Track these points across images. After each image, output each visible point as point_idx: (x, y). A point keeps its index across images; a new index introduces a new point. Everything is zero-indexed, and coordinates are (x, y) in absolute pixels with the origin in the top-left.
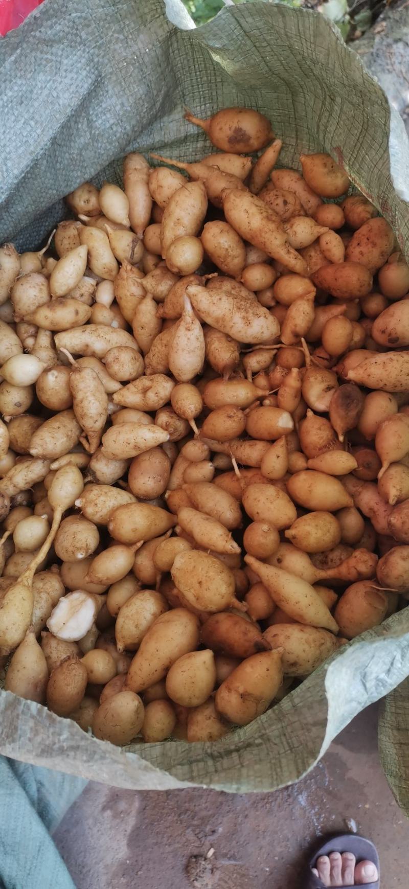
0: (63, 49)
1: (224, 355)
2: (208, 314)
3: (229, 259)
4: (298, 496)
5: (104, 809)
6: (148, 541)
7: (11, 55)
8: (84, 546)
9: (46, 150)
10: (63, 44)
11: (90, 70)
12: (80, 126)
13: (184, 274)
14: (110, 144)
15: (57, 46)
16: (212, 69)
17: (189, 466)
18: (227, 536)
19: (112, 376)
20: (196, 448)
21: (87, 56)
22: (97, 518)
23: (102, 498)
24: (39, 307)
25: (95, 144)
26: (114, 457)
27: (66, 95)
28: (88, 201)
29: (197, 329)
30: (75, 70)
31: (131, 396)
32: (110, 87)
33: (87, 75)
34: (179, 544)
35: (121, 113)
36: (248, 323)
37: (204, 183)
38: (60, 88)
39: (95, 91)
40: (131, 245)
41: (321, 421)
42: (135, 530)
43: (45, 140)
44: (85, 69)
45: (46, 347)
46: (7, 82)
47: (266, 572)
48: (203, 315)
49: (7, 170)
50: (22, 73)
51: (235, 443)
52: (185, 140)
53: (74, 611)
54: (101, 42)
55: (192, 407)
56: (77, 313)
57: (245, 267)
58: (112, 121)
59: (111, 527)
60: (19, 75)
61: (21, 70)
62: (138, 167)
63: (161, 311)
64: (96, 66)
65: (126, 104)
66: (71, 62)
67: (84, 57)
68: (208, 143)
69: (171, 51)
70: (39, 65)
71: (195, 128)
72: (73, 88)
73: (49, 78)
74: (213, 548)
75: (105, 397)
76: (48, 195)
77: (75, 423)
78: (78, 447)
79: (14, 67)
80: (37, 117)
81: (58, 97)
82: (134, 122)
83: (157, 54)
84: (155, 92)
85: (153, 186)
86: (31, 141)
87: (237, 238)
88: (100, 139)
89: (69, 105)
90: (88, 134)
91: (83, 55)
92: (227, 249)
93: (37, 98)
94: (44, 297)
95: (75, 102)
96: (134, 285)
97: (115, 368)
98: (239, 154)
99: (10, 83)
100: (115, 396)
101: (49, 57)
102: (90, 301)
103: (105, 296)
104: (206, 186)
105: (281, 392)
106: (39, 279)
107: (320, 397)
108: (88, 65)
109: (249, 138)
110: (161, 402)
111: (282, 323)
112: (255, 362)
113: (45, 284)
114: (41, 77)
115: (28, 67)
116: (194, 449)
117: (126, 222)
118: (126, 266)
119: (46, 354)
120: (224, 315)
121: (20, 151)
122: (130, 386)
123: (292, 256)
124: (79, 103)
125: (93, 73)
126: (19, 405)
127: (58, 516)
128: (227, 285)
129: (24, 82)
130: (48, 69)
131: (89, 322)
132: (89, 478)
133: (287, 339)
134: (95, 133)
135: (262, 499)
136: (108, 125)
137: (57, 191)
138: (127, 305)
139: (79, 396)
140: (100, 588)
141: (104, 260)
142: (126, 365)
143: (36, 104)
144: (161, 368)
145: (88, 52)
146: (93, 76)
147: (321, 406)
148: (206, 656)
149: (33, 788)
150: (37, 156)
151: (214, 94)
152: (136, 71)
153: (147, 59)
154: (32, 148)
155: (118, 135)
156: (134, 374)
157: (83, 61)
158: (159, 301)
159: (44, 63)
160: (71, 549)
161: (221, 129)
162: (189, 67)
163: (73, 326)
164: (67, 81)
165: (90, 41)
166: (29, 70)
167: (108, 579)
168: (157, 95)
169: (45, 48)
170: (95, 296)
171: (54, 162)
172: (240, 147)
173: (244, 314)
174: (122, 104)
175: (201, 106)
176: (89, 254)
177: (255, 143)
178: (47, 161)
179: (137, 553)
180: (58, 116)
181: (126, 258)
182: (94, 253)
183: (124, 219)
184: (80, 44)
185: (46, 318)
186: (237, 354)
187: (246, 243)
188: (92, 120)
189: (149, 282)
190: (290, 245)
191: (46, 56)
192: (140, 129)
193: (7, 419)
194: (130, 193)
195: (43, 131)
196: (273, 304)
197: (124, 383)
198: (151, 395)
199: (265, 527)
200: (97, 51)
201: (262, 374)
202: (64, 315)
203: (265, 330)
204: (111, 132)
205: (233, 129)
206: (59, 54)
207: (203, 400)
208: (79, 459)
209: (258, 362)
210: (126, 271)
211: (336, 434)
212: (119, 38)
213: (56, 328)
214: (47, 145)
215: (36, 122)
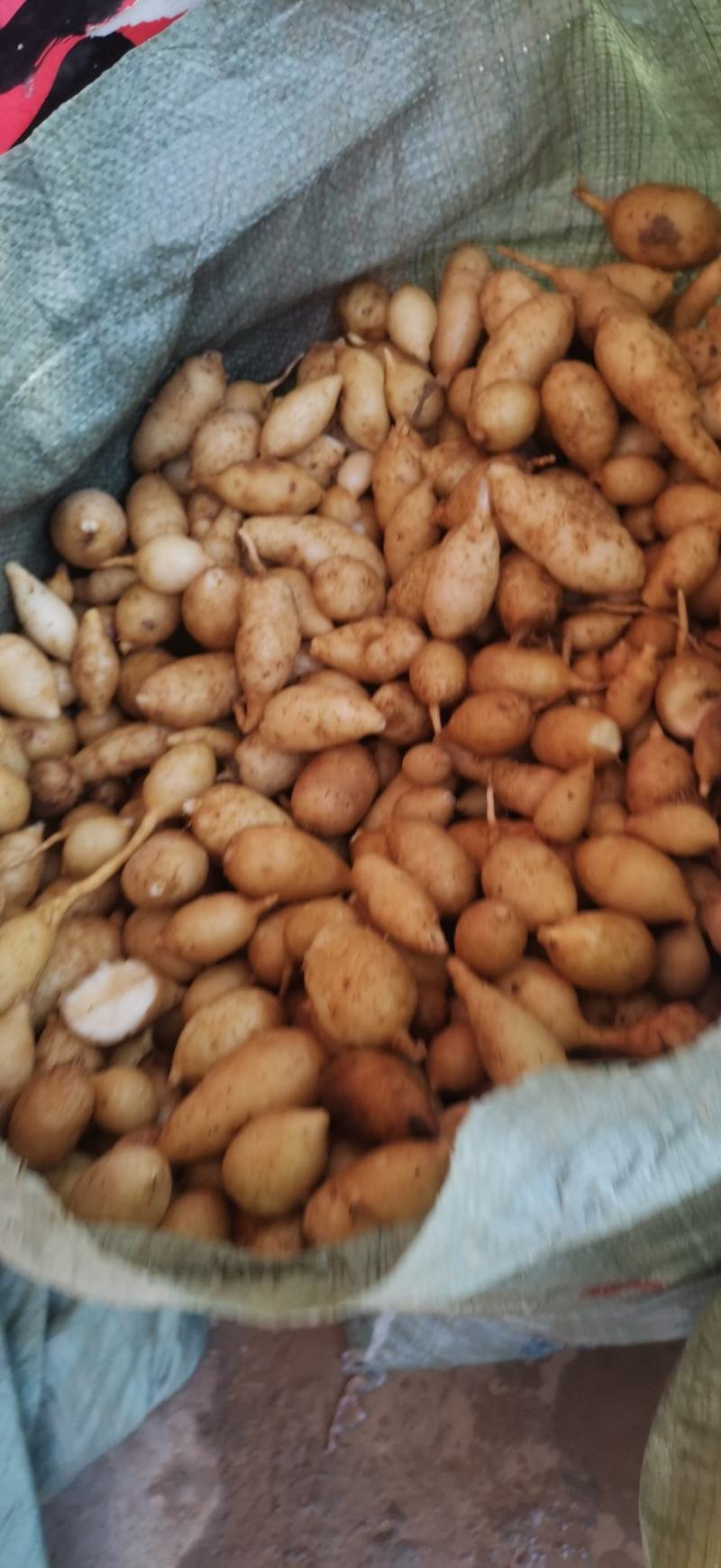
0: (377, 21)
1: (527, 599)
2: (515, 519)
3: (582, 434)
4: (589, 876)
5: (153, 1490)
6: (287, 902)
7: (283, 9)
8: (170, 875)
9: (306, 186)
10: (379, 10)
11: (417, 68)
12: (379, 163)
13: (494, 447)
14: (427, 209)
15: (368, 13)
16: (637, 105)
17: (408, 793)
18: (430, 917)
19: (320, 606)
20: (428, 756)
21: (417, 42)
22: (213, 840)
23: (232, 807)
24: (235, 464)
25: (400, 204)
26: (276, 745)
27: (365, 104)
28: (368, 312)
29: (488, 546)
30: (391, 62)
31: (342, 648)
32: (447, 108)
33: (409, 76)
34: (337, 912)
35: (457, 158)
36: (583, 546)
37: (574, 301)
38: (357, 88)
39: (420, 109)
40: (420, 392)
41: (671, 749)
42: (267, 870)
43: (309, 170)
44: (408, 65)
45: (225, 539)
46: (267, 57)
47: (477, 995)
48: (506, 521)
49: (229, 206)
50: (297, 46)
51: (503, 766)
52: (567, 234)
53: (116, 991)
54: (446, 21)
55: (443, 684)
56: (293, 487)
57: (610, 455)
58: (437, 169)
59: (228, 856)
60: (290, 48)
61: (296, 41)
62: (471, 265)
63: (440, 511)
64: (430, 64)
65: (469, 142)
66: (387, 47)
67: (412, 44)
68: (608, 248)
69: (568, 59)
70: (329, 41)
71: (589, 216)
72: (380, 94)
73: (342, 67)
74: (396, 933)
75: (295, 638)
76: (296, 275)
77: (232, 674)
78: (226, 721)
79: (284, 33)
80: (304, 128)
81: (350, 103)
82: (475, 178)
83: (540, 59)
84: (525, 131)
85: (487, 299)
86: (284, 167)
87: (604, 397)
88: (411, 198)
89: (367, 121)
90: (390, 182)
91: (411, 39)
92: (581, 414)
93: (314, 97)
94: (247, 451)
95: (378, 118)
96: (407, 461)
97: (328, 589)
98: (654, 265)
99: (271, 60)
100: (315, 643)
101: (351, 30)
102: (326, 479)
103: (354, 476)
104: (577, 304)
105: (615, 686)
106: (248, 422)
107: (687, 710)
108: (415, 59)
109: (678, 238)
110: (392, 668)
111: (649, 569)
112: (584, 630)
113: (255, 431)
114: (329, 63)
115: (308, 38)
116: (423, 760)
117: (422, 352)
118: (403, 426)
119: (221, 549)
120: (543, 525)
121: (260, 179)
122: (347, 630)
123: (700, 442)
124: (385, 121)
125: (422, 75)
126: (149, 625)
127: (149, 822)
128: (571, 483)
129: (297, 63)
130: (343, 50)
131: (315, 510)
132: (227, 774)
133: (654, 595)
134: (403, 184)
135: (516, 863)
136: (429, 174)
137: (313, 271)
138: (386, 496)
139: (249, 622)
140: (179, 969)
141: (366, 409)
142: (348, 592)
143: (309, 107)
144: (411, 610)
145: (421, 37)
146: (421, 81)
147: (685, 725)
148: (313, 1123)
149: (34, 1397)
150: (287, 192)
151: (635, 157)
152: (498, 85)
153: (521, 66)
154: (283, 178)
155: (444, 197)
156: (359, 610)
157: (409, 49)
158: (440, 495)
159: (339, 38)
160: (143, 876)
161: (631, 216)
162: (598, 98)
163: (282, 510)
164: (373, 79)
165: (428, 16)
166: (310, 45)
167: (193, 947)
168: (529, 137)
169: (346, 14)
170: (336, 474)
171: (318, 216)
172: (659, 253)
173: (579, 528)
174: (463, 142)
175: (607, 178)
176: (342, 394)
177: (687, 250)
178: (305, 209)
179: (263, 918)
180: (341, 134)
181: (406, 415)
182: (351, 394)
183: (420, 349)
184: (408, 18)
185: (237, 483)
186: (552, 606)
187: (624, 415)
188: (403, 159)
189: (433, 460)
190: (704, 425)
191: (344, 27)
192: (487, 194)
193: (125, 647)
194: (445, 306)
195: (308, 154)
196: (648, 536)
197: (338, 623)
198: (377, 651)
199: (502, 911)
200: (436, 38)
201: (593, 655)
202: (271, 486)
203: (613, 567)
204: (432, 187)
205: (652, 217)
206: (369, 29)
207: (468, 676)
208: (220, 739)
209: (590, 632)
210: (400, 435)
211: (696, 780)
212: (479, 19)
213: (251, 507)
214: (309, 178)
215: (302, 137)
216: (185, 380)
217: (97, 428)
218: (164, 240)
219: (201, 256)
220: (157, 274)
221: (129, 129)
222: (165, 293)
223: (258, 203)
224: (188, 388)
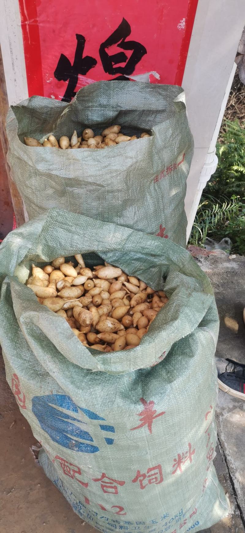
99: (146, 93)
101: (158, 97)
108: (164, 106)
114: (153, 99)
115: (152, 94)
125: (164, 108)
129: (149, 96)
143: (147, 102)
157: (164, 104)
159: (156, 97)
216: (114, 127)
217: (97, 121)
218: (119, 104)
219: (122, 109)
220: (116, 108)
221: (123, 89)
222: (115, 111)
223: (133, 108)
224: (113, 128)
